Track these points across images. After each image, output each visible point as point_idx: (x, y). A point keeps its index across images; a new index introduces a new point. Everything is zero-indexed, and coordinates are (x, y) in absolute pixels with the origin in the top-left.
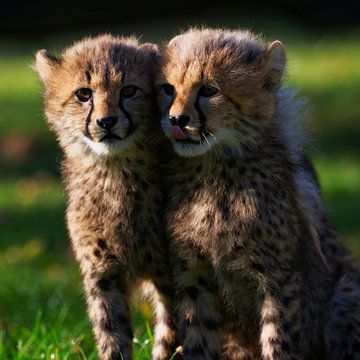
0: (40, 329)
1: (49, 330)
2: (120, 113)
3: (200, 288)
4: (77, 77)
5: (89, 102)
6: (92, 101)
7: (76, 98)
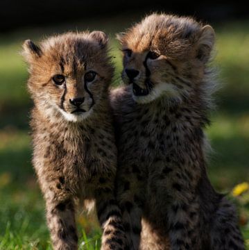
0: (9, 235)
1: (15, 236)
2: (86, 94)
3: (135, 204)
4: (54, 67)
5: (62, 85)
6: (65, 85)
7: (53, 82)
